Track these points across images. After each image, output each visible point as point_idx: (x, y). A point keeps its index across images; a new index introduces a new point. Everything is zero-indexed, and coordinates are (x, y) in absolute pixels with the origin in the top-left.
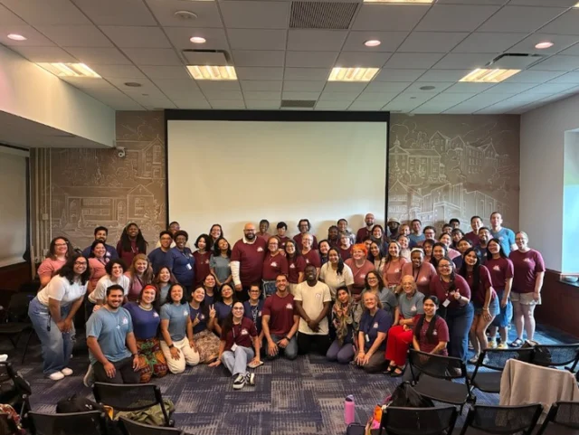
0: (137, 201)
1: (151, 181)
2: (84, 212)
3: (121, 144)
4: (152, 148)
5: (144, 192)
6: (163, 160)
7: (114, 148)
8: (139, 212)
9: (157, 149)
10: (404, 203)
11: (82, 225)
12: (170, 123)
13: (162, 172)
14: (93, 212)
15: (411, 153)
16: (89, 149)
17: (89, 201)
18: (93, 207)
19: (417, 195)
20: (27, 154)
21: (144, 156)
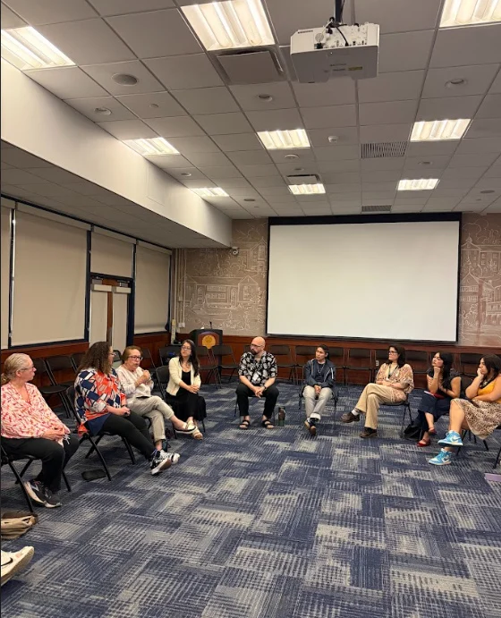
0: (246, 288)
1: (256, 273)
2: (207, 296)
3: (235, 245)
4: (258, 248)
5: (251, 282)
6: (266, 256)
7: (231, 248)
8: (246, 297)
9: (262, 249)
10: (475, 293)
11: (206, 306)
12: (272, 227)
13: (265, 267)
14: (213, 296)
15: (483, 249)
16: (212, 249)
17: (211, 287)
18: (214, 292)
19: (488, 286)
20: (171, 252)
21: (251, 253)
